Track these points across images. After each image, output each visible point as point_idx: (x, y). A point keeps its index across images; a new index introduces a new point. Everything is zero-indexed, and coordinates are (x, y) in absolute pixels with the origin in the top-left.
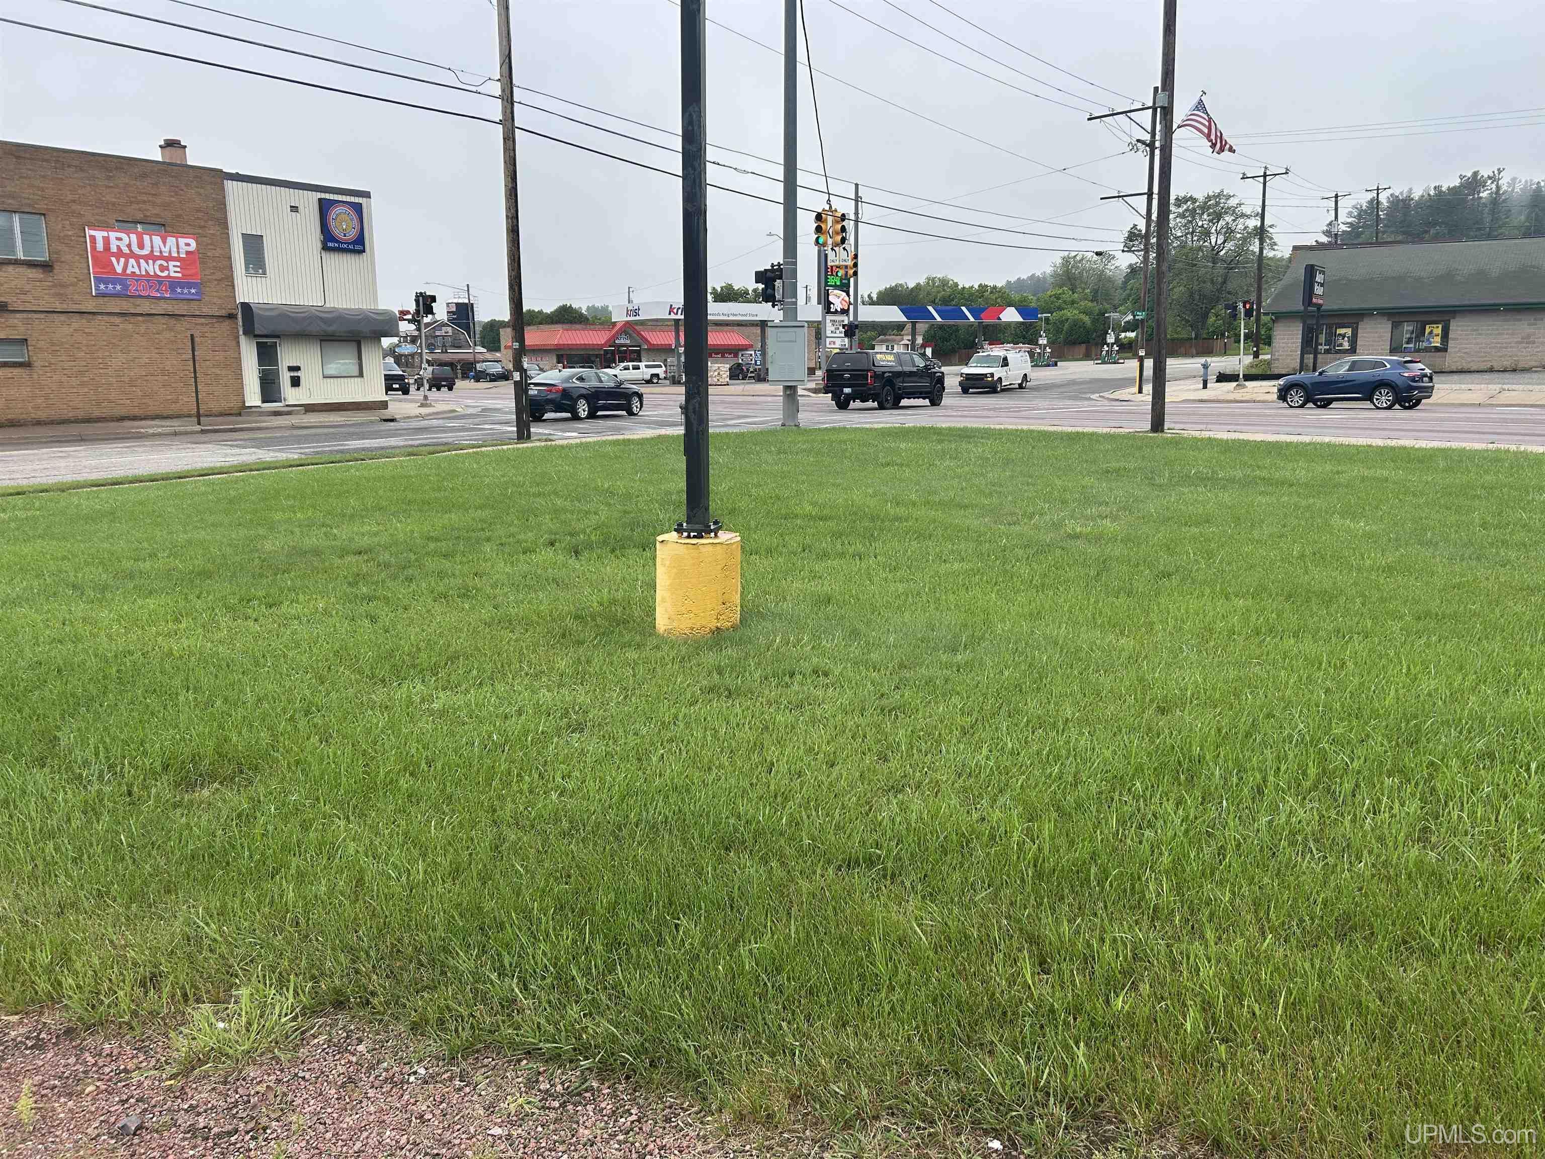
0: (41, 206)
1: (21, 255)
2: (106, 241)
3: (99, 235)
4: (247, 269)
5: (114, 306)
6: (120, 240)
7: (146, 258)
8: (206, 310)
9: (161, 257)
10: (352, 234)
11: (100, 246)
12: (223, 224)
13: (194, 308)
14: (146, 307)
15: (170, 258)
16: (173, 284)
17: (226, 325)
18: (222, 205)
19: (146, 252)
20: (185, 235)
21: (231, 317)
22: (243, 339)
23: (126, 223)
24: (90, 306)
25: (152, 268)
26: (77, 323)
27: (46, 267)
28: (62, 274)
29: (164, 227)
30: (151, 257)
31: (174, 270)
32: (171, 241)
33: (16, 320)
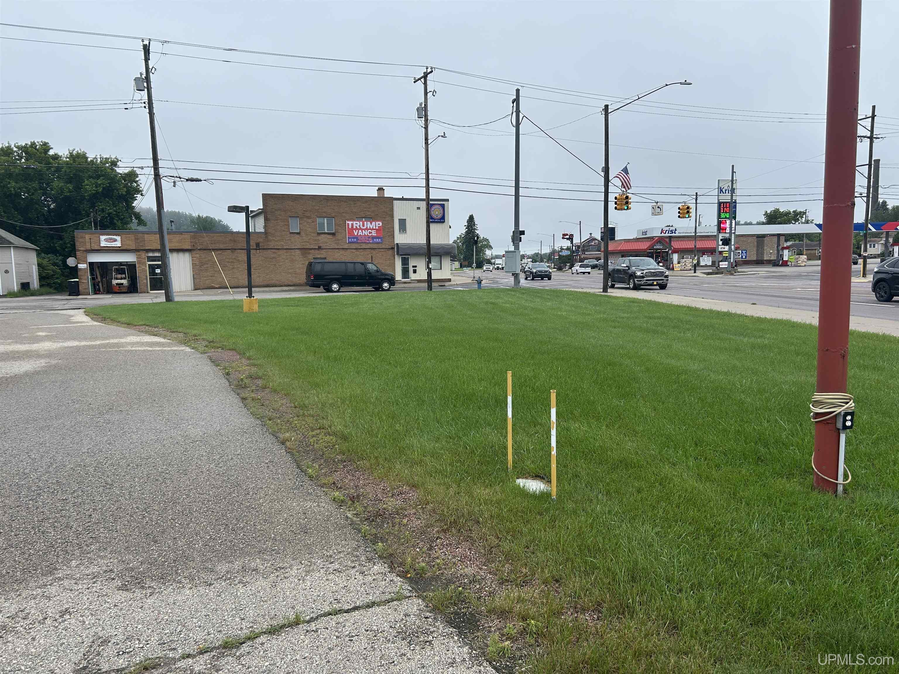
0: (333, 215)
1: (326, 231)
2: (352, 225)
3: (350, 223)
4: (400, 231)
5: (354, 246)
6: (357, 224)
7: (365, 230)
8: (383, 247)
9: (370, 229)
10: (440, 216)
11: (350, 227)
12: (392, 216)
13: (380, 246)
14: (364, 246)
15: (373, 229)
16: (373, 238)
17: (390, 252)
18: (392, 210)
19: (365, 228)
20: (378, 221)
21: (393, 248)
22: (396, 256)
23: (359, 219)
24: (346, 246)
25: (366, 233)
26: (342, 252)
27: (333, 234)
28: (339, 236)
29: (371, 219)
30: (367, 229)
31: (374, 234)
32: (374, 223)
33: (323, 252)
